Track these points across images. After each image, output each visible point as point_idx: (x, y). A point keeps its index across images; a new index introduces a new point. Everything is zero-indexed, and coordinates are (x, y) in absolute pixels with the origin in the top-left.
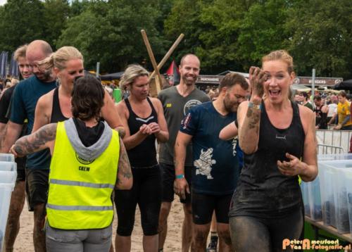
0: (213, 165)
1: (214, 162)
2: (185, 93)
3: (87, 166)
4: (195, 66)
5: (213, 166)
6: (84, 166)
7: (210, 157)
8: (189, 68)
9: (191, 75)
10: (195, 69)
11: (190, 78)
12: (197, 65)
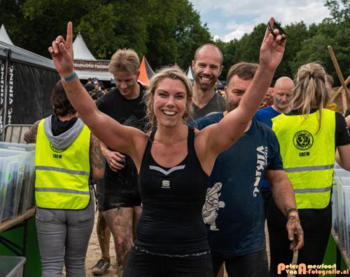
0: (220, 209)
1: (222, 204)
2: (200, 103)
3: (59, 154)
4: (212, 62)
5: (220, 211)
6: (57, 154)
7: (216, 196)
8: (203, 65)
9: (207, 76)
10: (213, 67)
11: (204, 80)
12: (216, 60)
